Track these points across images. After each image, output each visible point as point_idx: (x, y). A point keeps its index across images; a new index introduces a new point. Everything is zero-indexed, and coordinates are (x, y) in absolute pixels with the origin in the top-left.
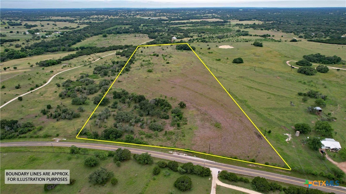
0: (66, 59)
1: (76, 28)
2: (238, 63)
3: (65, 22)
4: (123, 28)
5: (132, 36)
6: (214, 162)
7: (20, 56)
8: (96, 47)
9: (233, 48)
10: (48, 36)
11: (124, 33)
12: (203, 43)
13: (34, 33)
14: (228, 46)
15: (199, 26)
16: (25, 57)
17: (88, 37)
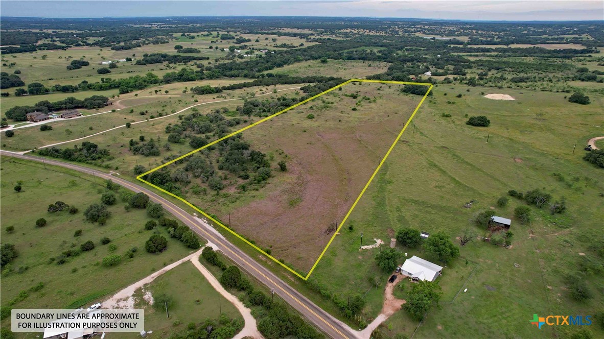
0: (232, 88)
1: (297, 47)
2: (476, 126)
3: (295, 36)
4: (369, 51)
5: (364, 64)
6: (224, 239)
7: (189, 78)
8: (288, 75)
9: (513, 99)
10: (246, 56)
11: (359, 59)
12: (467, 85)
13: (234, 50)
14: (507, 95)
15: (509, 56)
16: (194, 80)
17: (300, 61)
